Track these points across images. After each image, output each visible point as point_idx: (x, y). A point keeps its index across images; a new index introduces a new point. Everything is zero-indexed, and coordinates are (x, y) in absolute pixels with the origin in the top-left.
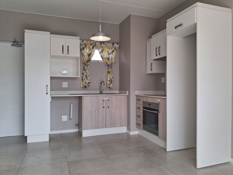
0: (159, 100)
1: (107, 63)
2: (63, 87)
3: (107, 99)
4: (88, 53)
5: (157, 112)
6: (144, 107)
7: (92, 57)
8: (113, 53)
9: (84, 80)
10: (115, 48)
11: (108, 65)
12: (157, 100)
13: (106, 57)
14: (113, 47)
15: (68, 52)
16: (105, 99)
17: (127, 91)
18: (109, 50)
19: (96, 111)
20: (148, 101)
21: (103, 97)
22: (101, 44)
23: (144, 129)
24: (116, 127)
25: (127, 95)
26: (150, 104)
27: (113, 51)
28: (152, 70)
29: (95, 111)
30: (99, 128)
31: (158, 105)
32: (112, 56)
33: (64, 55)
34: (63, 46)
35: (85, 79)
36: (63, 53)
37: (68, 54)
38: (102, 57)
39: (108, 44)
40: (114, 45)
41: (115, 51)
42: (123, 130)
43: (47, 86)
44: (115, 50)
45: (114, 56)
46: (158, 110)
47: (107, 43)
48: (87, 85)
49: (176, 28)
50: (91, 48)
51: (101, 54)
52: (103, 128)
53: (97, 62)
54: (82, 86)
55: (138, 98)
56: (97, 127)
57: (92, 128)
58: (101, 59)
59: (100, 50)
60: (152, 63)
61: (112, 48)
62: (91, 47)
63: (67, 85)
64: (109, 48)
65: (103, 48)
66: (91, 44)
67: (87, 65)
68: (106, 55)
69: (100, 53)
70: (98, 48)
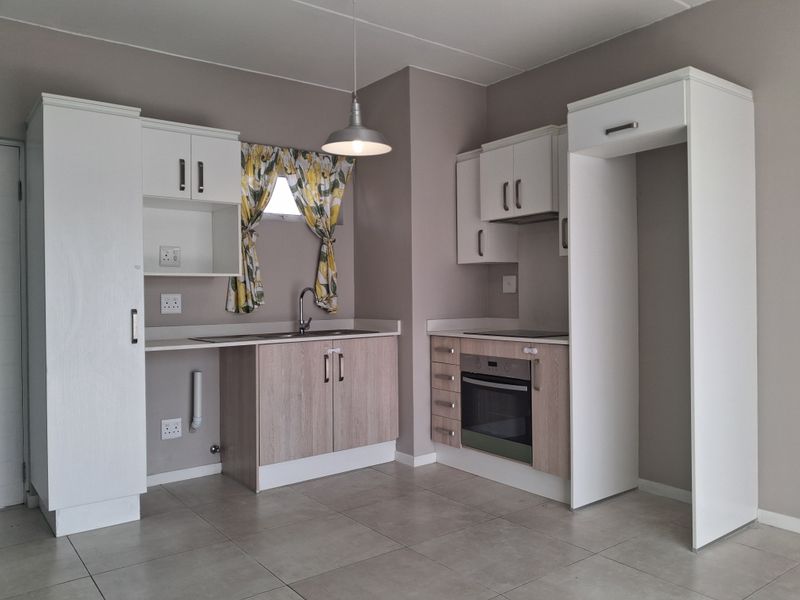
0: (535, 351)
1: (316, 226)
2: (164, 311)
3: (338, 351)
4: (252, 186)
5: (525, 389)
6: (464, 374)
7: (266, 204)
8: (336, 191)
9: (241, 288)
10: (341, 174)
11: (322, 233)
12: (526, 350)
13: (312, 204)
14: (334, 170)
15: (201, 183)
16: (330, 351)
17: (399, 322)
18: (322, 181)
19: (303, 395)
20: (486, 354)
21: (326, 346)
22: (296, 158)
23: (467, 443)
24: (366, 444)
25: (399, 333)
26: (492, 364)
27: (335, 185)
28: (481, 254)
29: (300, 396)
30: (311, 454)
31: (529, 365)
32: (334, 202)
33: (185, 195)
34: (182, 161)
35: (245, 282)
36: (182, 189)
37: (201, 191)
38: (298, 202)
39: (317, 159)
40: (338, 164)
41: (342, 186)
42: (385, 453)
43: (134, 311)
44: (343, 181)
45: (338, 202)
46: (528, 383)
47: (317, 154)
48: (254, 303)
49: (608, 132)
50: (262, 173)
51: (296, 194)
52: (325, 451)
53: (281, 220)
54: (232, 306)
55: (437, 344)
56: (308, 453)
57: (289, 458)
58: (295, 211)
59: (294, 180)
60: (481, 232)
61: (331, 174)
62: (263, 167)
63: (179, 304)
64: (323, 174)
65: (302, 173)
66: (263, 157)
67: (252, 231)
68: (312, 197)
69: (293, 190)
70: (284, 173)
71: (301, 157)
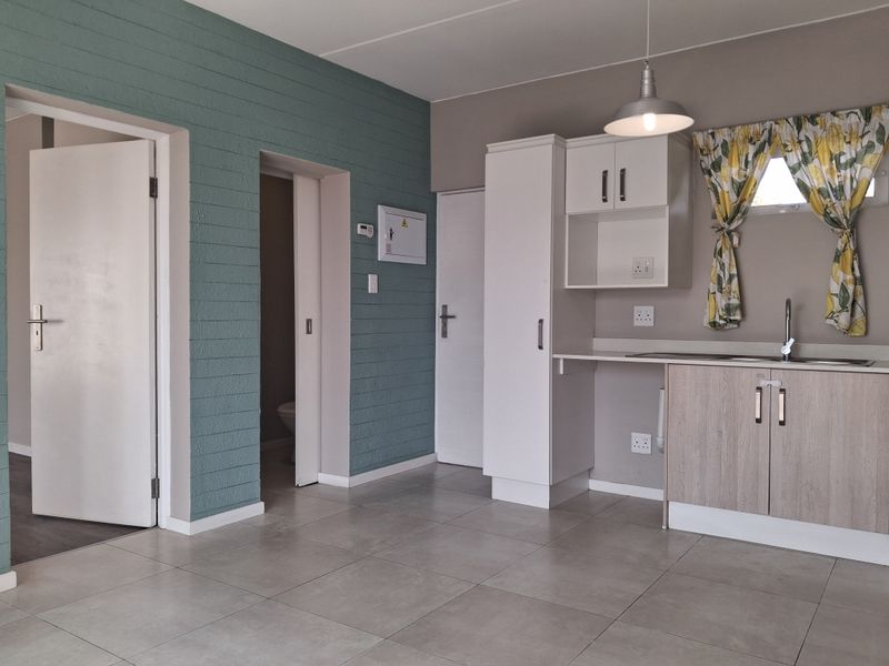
1: (826, 214)
2: (636, 323)
3: (776, 384)
4: (736, 178)
7: (752, 196)
8: (868, 158)
9: (711, 297)
10: (880, 130)
11: (835, 223)
13: (823, 185)
15: (622, 192)
18: (845, 148)
19: (724, 432)
22: (799, 128)
27: (867, 150)
29: (720, 433)
30: (734, 507)
32: (861, 174)
33: (608, 206)
34: (605, 173)
35: (714, 294)
36: (605, 200)
37: (623, 199)
38: (802, 186)
39: (836, 120)
40: (874, 118)
41: (879, 148)
43: (541, 322)
44: (882, 142)
45: (869, 173)
47: (834, 113)
48: (721, 317)
50: (750, 159)
51: (798, 174)
58: (798, 198)
59: (795, 158)
61: (862, 137)
62: (752, 150)
63: (651, 316)
64: (846, 138)
65: (810, 146)
66: (751, 140)
67: (729, 233)
68: (818, 174)
69: (793, 170)
70: (782, 150)
71: (808, 125)
